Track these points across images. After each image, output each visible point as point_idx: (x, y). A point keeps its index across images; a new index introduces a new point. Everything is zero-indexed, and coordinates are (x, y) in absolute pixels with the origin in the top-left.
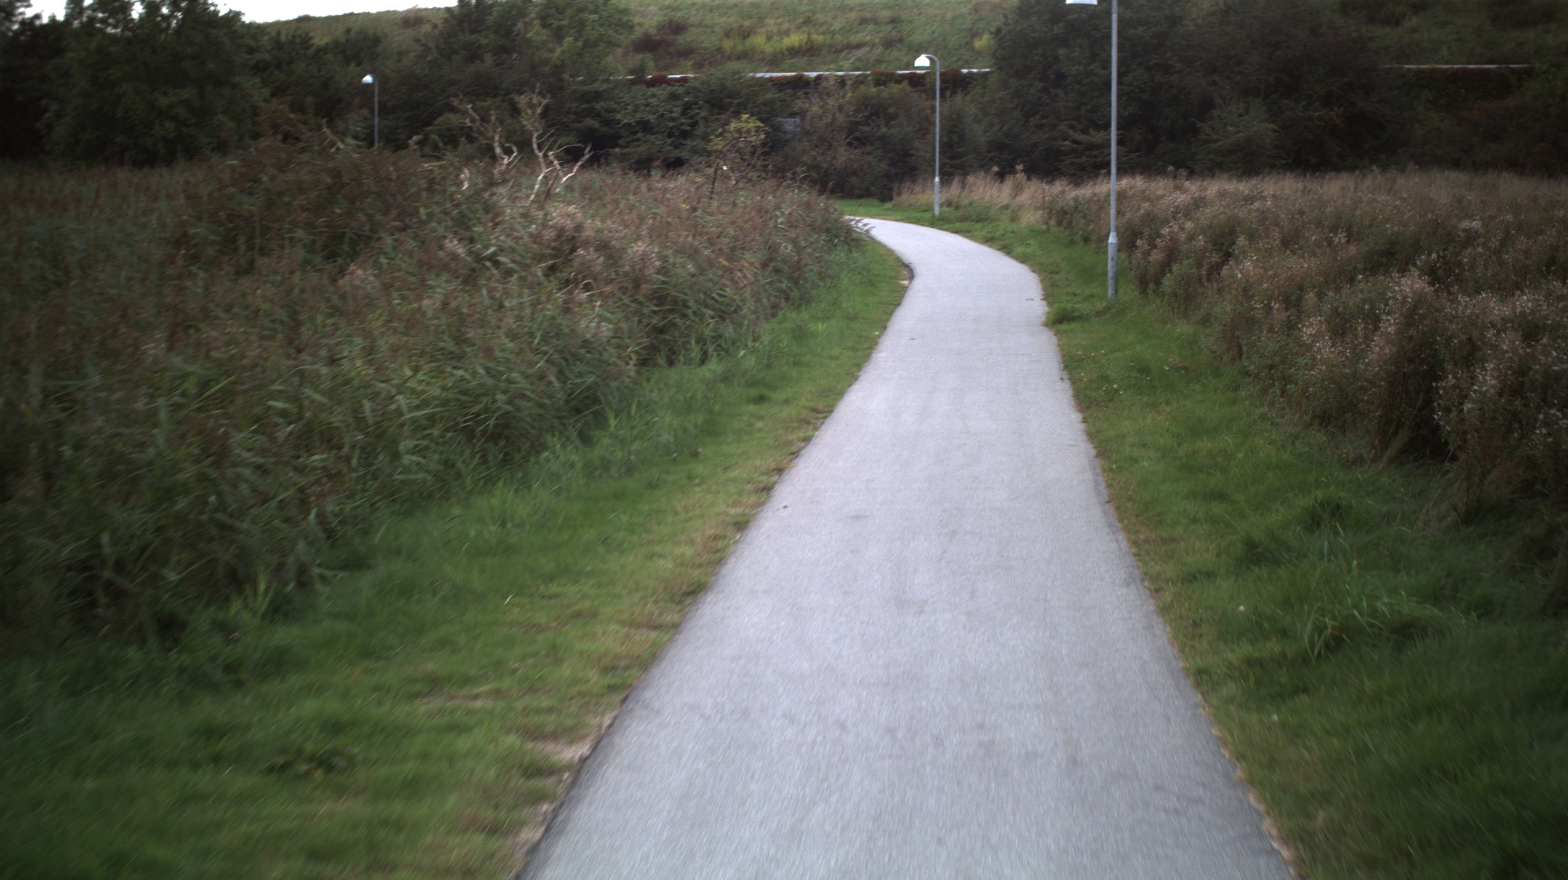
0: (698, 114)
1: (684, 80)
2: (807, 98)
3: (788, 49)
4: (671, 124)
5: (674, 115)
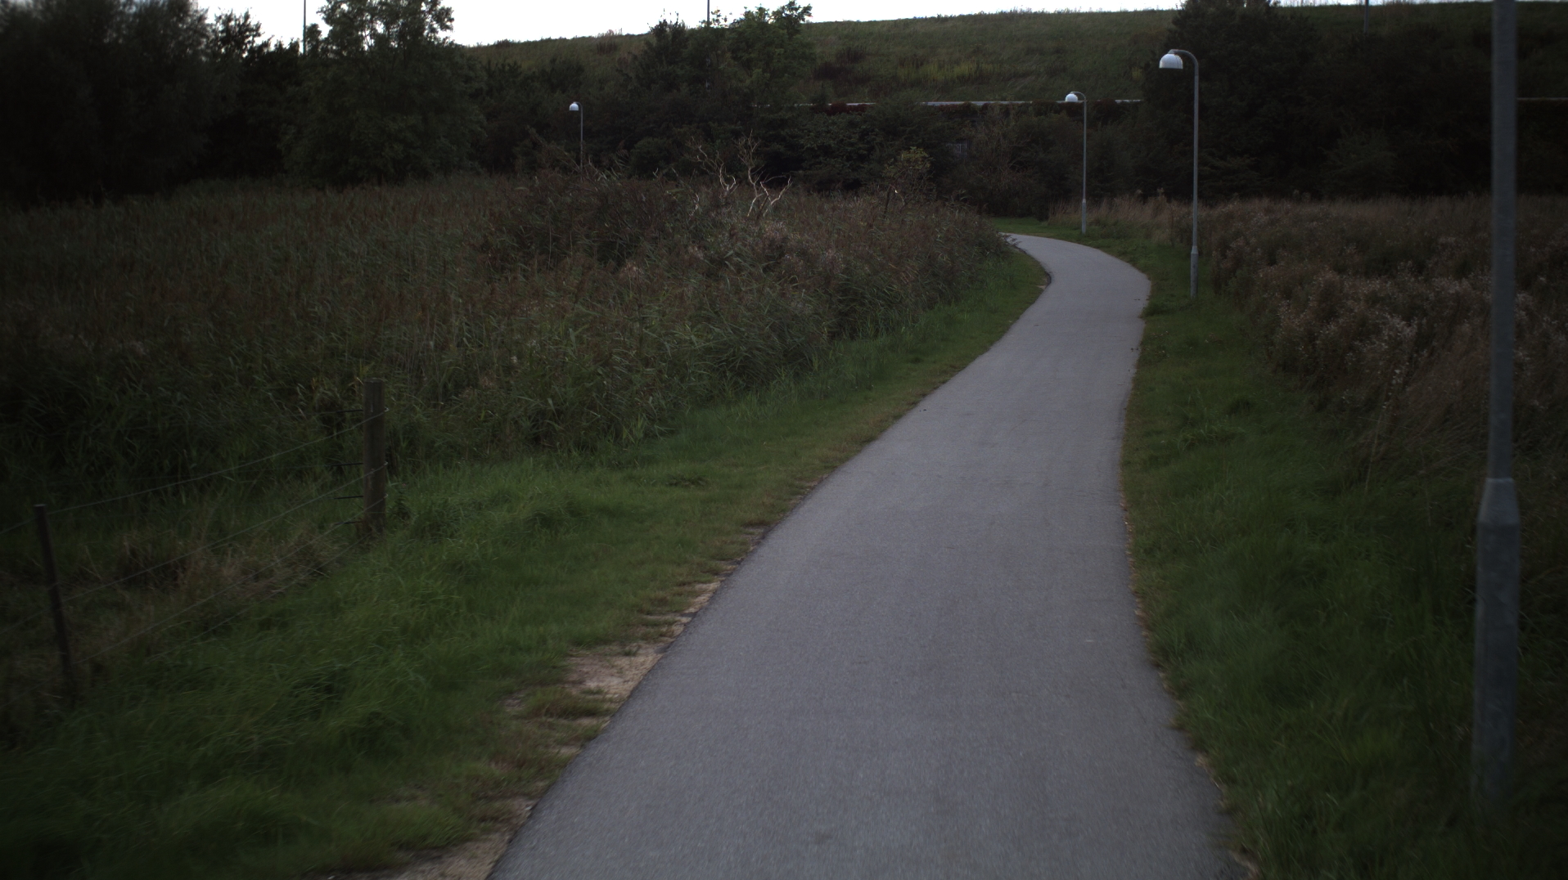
0: (874, 139)
1: (862, 109)
2: (973, 126)
3: (958, 77)
4: (849, 149)
5: (852, 140)
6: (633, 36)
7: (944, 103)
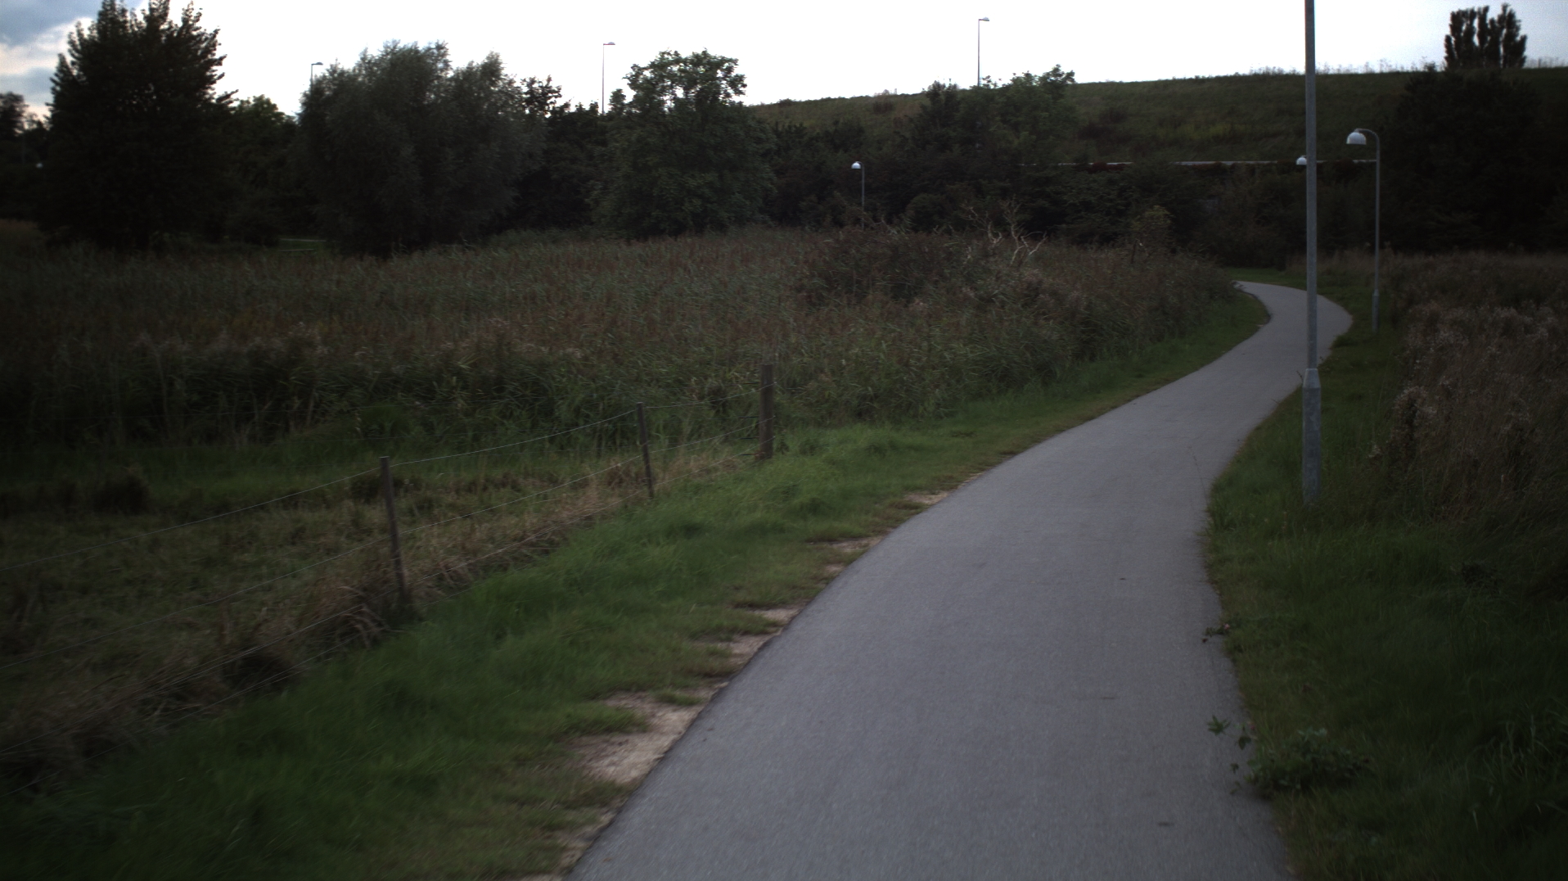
0: (1131, 196)
1: (1119, 168)
2: (1222, 184)
3: (1213, 138)
4: (1108, 204)
5: (1111, 197)
6: (907, 95)
7: (1197, 163)
